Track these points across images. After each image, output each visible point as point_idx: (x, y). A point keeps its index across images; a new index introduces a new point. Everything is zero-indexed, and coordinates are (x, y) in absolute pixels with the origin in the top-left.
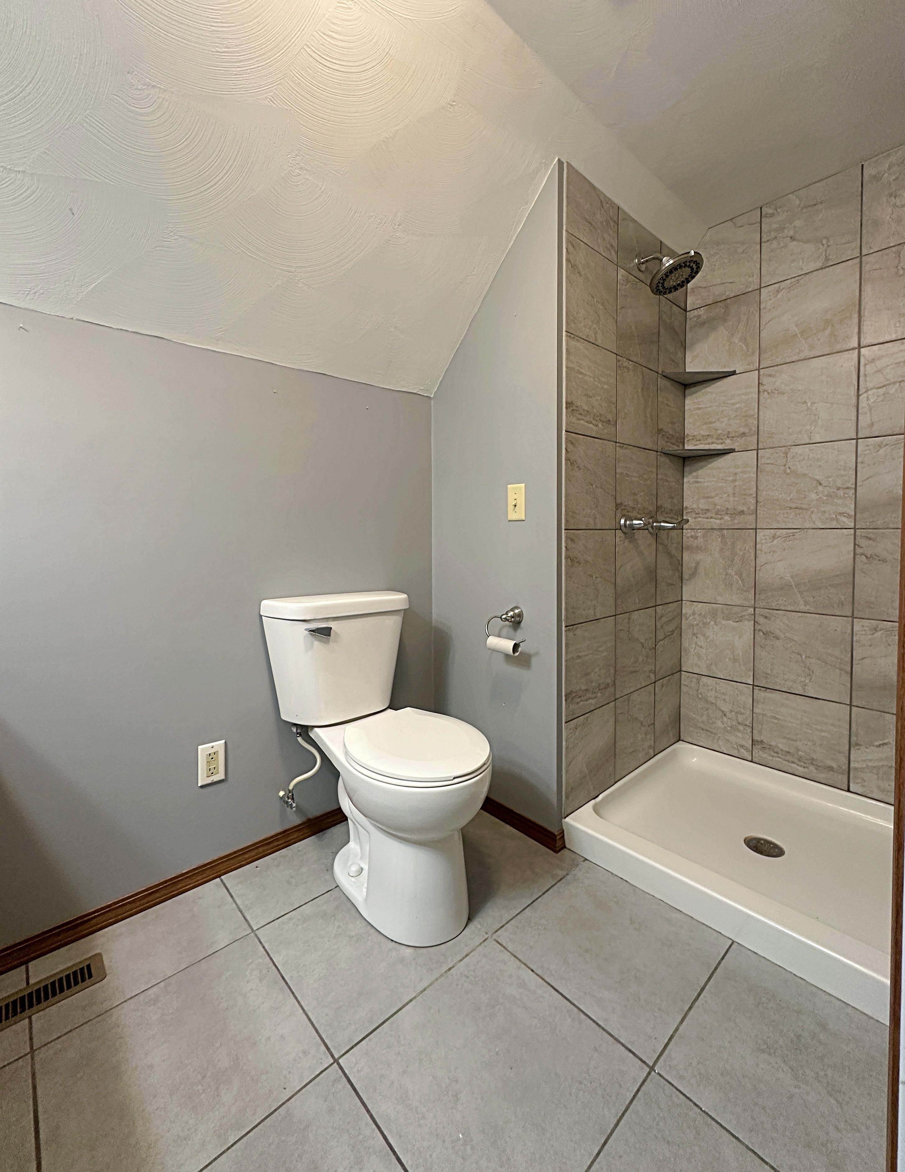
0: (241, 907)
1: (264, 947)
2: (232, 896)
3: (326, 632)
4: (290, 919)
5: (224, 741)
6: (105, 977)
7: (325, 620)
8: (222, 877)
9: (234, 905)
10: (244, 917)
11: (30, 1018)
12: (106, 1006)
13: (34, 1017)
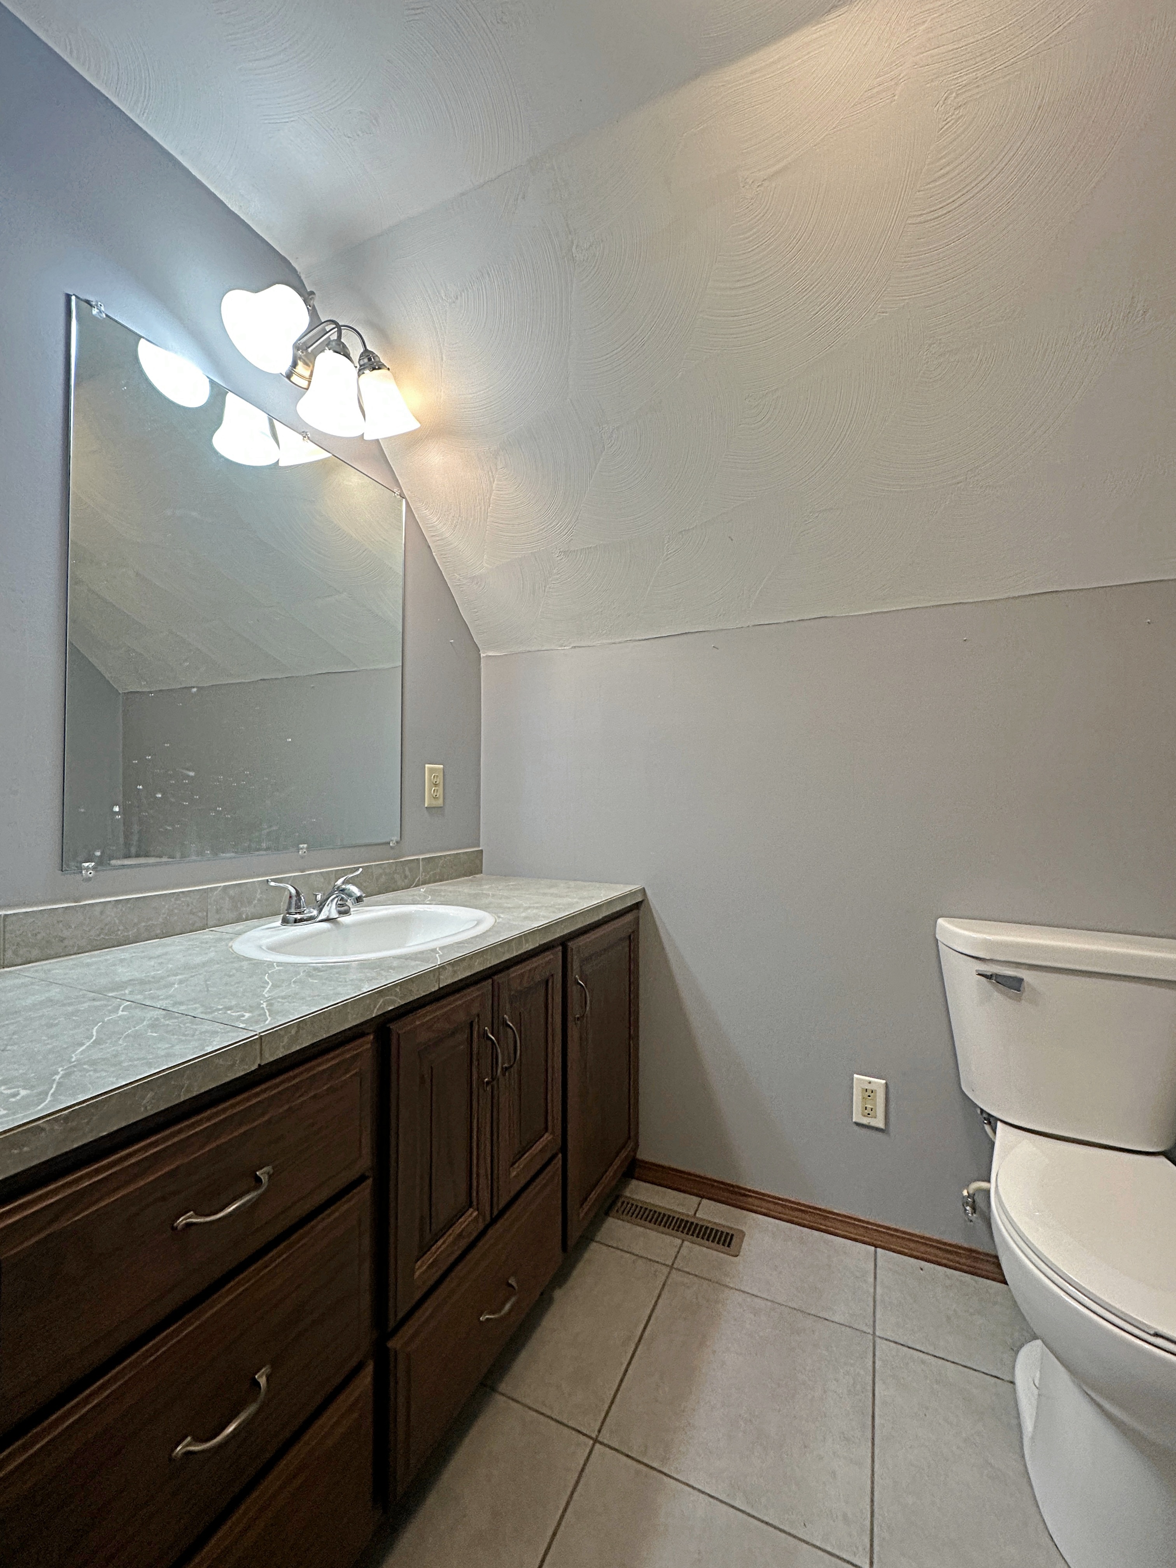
0: (878, 1297)
1: (874, 1362)
2: (875, 1278)
3: (1013, 985)
4: (923, 1362)
5: (884, 1082)
6: (737, 1256)
7: (1014, 965)
8: (878, 1249)
9: (872, 1290)
10: (874, 1312)
11: (683, 1241)
12: (727, 1280)
13: (686, 1243)
